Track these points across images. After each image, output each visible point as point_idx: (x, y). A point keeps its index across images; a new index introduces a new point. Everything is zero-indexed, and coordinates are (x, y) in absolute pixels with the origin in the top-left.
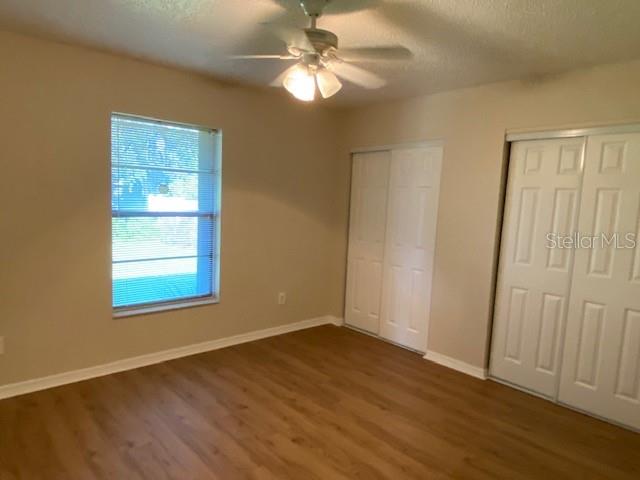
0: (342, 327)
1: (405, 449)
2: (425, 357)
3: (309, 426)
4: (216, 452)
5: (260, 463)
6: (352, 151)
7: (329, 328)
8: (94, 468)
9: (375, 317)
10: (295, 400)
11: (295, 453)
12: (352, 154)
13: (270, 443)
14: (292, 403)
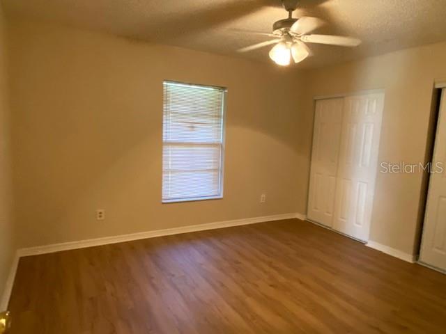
0: (305, 221)
1: (348, 299)
2: (367, 245)
3: (282, 279)
4: (222, 285)
5: (249, 295)
6: (316, 98)
7: (296, 220)
8: (153, 286)
9: (330, 215)
10: (271, 262)
11: (271, 292)
12: (315, 101)
13: (256, 286)
14: (270, 264)
